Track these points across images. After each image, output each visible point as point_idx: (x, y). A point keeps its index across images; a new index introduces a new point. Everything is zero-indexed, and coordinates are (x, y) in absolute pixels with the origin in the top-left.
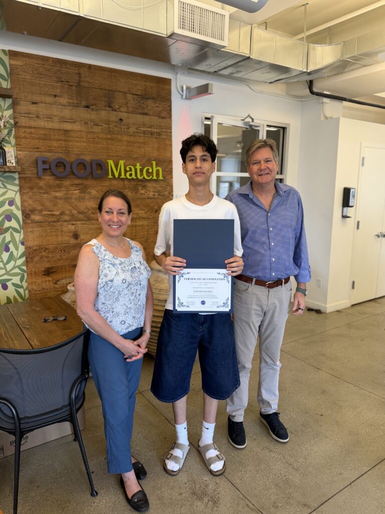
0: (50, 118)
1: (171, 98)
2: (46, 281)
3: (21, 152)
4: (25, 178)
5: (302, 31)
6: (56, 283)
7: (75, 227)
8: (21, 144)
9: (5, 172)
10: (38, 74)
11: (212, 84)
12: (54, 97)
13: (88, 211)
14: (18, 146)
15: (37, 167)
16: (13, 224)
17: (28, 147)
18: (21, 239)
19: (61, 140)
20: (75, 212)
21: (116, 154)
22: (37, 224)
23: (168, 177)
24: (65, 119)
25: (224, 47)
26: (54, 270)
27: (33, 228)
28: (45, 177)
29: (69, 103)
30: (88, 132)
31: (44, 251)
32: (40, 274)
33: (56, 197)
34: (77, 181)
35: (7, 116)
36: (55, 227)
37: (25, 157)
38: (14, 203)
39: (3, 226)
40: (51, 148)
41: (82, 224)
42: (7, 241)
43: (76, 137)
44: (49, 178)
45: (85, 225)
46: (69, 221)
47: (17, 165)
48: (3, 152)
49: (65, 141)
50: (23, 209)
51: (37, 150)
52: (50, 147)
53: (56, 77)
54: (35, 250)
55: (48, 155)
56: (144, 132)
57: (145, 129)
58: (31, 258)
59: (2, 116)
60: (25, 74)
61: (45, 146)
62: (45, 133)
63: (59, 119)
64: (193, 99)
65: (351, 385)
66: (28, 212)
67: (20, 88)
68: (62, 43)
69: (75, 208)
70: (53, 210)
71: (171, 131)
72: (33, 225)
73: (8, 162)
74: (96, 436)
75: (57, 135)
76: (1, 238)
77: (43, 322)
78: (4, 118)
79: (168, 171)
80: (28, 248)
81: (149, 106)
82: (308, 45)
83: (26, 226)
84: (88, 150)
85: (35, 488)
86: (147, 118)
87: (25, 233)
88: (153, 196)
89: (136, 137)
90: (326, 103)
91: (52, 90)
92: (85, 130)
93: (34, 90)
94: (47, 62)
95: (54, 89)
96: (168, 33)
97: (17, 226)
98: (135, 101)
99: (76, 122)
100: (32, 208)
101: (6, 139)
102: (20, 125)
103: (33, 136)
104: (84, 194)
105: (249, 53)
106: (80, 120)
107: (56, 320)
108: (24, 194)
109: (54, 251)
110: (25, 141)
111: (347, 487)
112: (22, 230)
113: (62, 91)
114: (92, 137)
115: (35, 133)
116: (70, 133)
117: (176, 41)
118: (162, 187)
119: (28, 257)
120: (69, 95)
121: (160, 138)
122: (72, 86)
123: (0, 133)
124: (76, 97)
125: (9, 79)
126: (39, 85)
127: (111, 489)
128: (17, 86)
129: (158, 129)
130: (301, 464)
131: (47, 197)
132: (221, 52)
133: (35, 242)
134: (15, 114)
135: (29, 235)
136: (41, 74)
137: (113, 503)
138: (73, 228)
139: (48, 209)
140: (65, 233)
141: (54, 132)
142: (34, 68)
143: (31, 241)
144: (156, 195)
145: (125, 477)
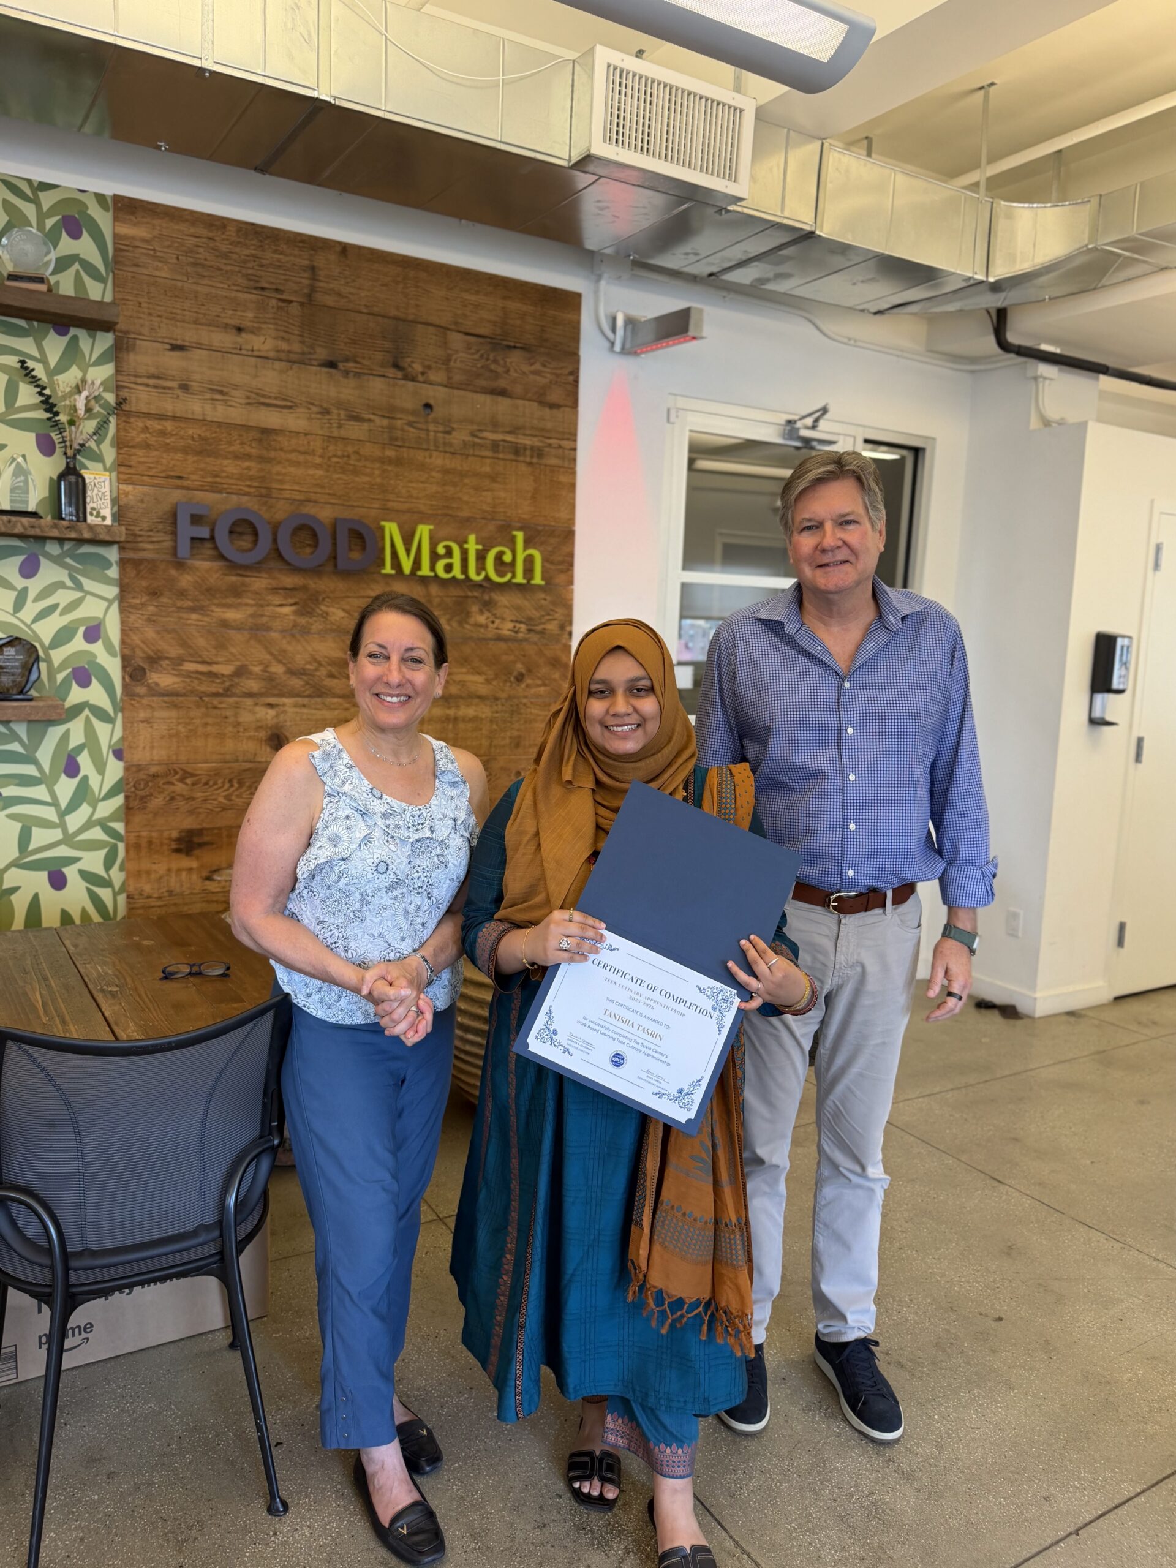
0: (220, 391)
1: (578, 348)
2: (179, 870)
3: (129, 488)
4: (137, 563)
5: (975, 166)
6: (209, 878)
7: (277, 716)
8: (132, 463)
9: (81, 541)
10: (195, 264)
11: (701, 311)
12: (234, 331)
13: (317, 670)
14: (122, 469)
15: (174, 533)
16: (96, 694)
17: (153, 472)
18: (115, 739)
20: (278, 669)
21: (407, 506)
22: (166, 699)
23: (561, 579)
24: (264, 396)
25: (737, 200)
26: (206, 839)
27: (152, 707)
28: (197, 563)
29: (279, 351)
30: (330, 439)
31: (182, 780)
32: (165, 847)
33: (225, 624)
34: (289, 580)
35: (98, 382)
36: (219, 712)
37: (142, 501)
38: (102, 634)
39: (64, 700)
40: (218, 480)
41: (296, 706)
42: (73, 744)
43: (294, 451)
44: (207, 564)
45: (305, 710)
46: (260, 695)
47: (116, 524)
48: (77, 483)
49: (261, 459)
50: (127, 652)
51: (179, 482)
52: (216, 476)
53: (247, 276)
54: (155, 776)
55: (211, 497)
56: (495, 446)
57: (499, 437)
58: (142, 798)
59: (84, 381)
60: (157, 263)
61: (201, 473)
62: (203, 435)
63: (248, 398)
64: (642, 352)
65: (1099, 1234)
66: (141, 664)
67: (140, 303)
68: (268, 177)
69: (280, 658)
70: (215, 660)
71: (576, 445)
72: (153, 701)
73: (91, 514)
74: (299, 1340)
75: (238, 442)
76: (54, 734)
77: (161, 979)
78: (87, 387)
79: (561, 563)
80: (134, 769)
81: (512, 370)
82: (992, 203)
83: (132, 704)
84: (327, 491)
85: (101, 1479)
86: (504, 403)
87: (129, 725)
88: (513, 634)
89: (470, 459)
90: (1045, 378)
91: (231, 312)
92: (321, 432)
93: (179, 311)
94: (220, 233)
95: (236, 310)
96: (572, 155)
97: (104, 702)
98: (473, 354)
99: (296, 406)
100: (153, 651)
101: (90, 447)
102: (133, 409)
103: (168, 441)
104: (307, 619)
105: (813, 220)
106: (307, 402)
107: (199, 974)
108: (131, 610)
109: (211, 783)
110: (144, 457)
111: (1066, 1540)
112: (120, 715)
113: (261, 316)
114: (339, 453)
115: (174, 433)
116: (275, 437)
117: (597, 177)
118: (541, 607)
119: (133, 795)
120: (279, 328)
121: (540, 464)
122: (290, 302)
123: (73, 428)
124: (300, 336)
125: (111, 275)
126: (196, 297)
127: (329, 1497)
128: (130, 298)
129: (535, 439)
130: (923, 1461)
131: (198, 620)
132: (729, 214)
133: (155, 752)
134: (120, 378)
135: (138, 731)
136: (203, 266)
137: (334, 1540)
138: (269, 717)
139: (200, 656)
140: (245, 730)
141: (230, 434)
142: (184, 248)
143: (144, 748)
144: (521, 630)
145: (370, 1459)
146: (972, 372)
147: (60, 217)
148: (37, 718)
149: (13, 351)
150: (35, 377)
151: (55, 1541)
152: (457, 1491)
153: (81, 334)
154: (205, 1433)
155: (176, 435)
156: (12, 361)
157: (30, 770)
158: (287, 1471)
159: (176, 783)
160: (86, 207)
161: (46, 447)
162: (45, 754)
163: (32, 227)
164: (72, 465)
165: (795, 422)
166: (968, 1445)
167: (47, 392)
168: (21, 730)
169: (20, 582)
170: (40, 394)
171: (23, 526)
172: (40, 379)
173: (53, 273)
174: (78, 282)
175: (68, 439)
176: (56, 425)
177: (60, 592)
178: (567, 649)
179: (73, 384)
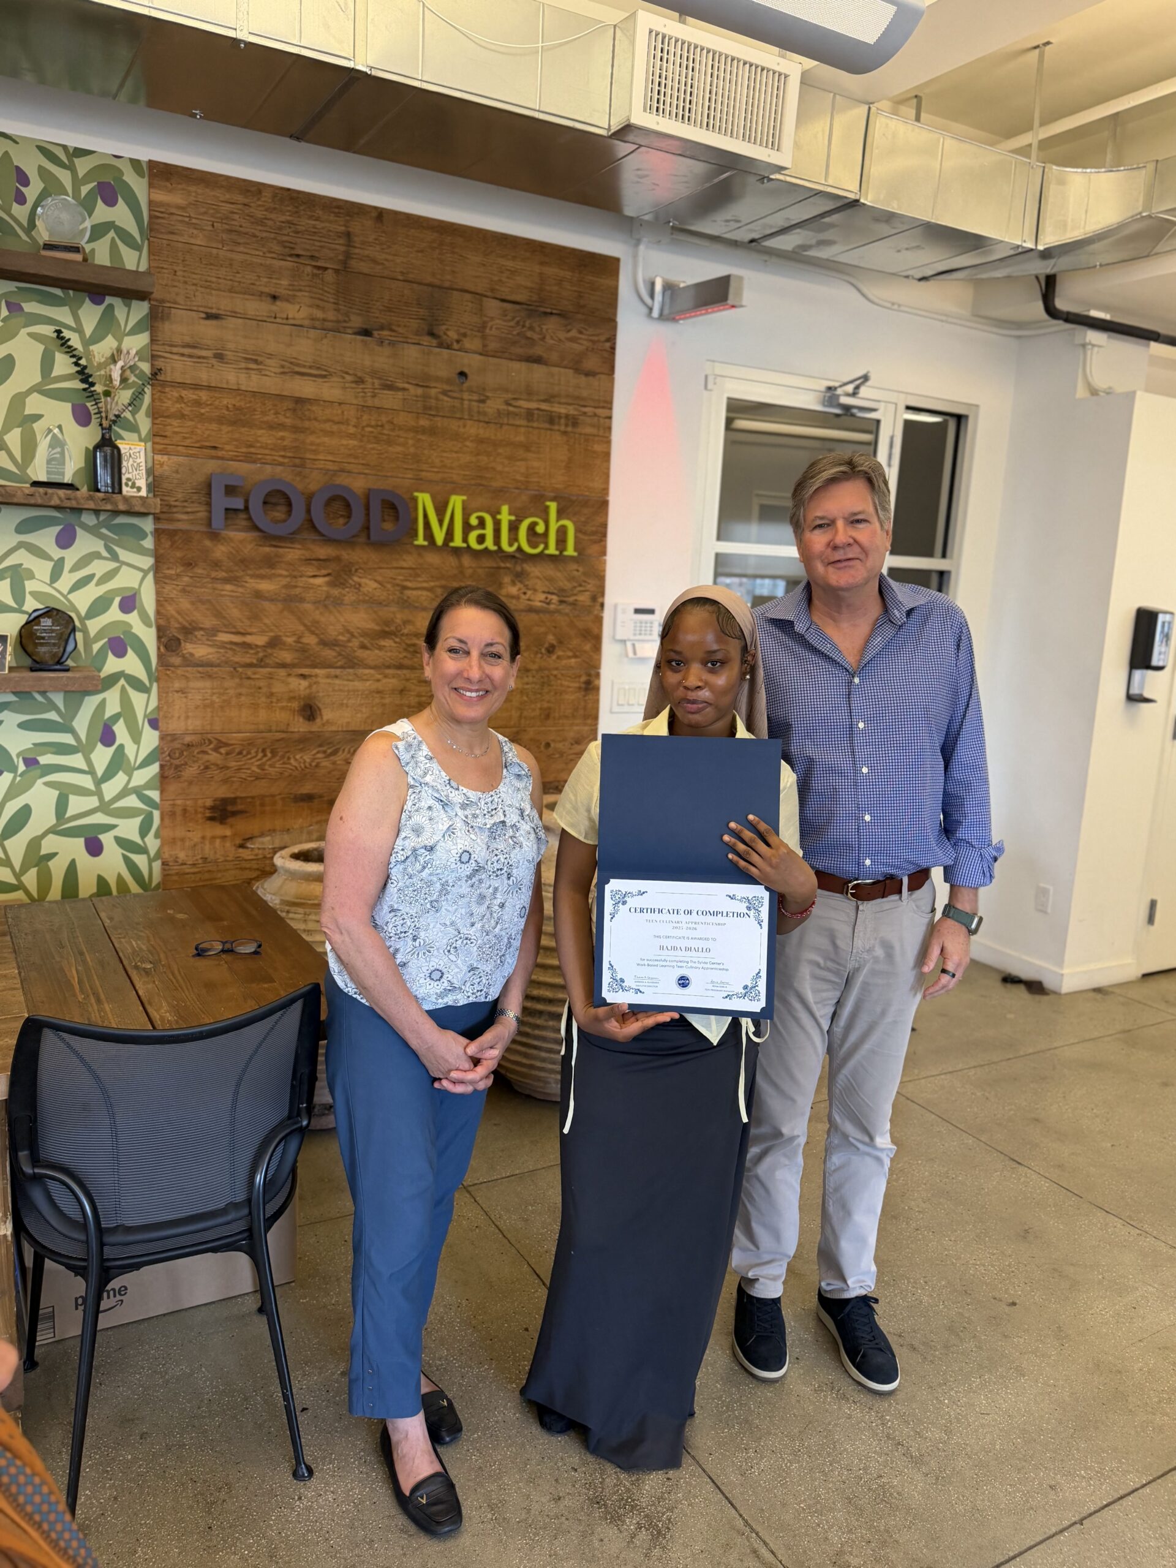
0: (254, 361)
1: (615, 314)
2: (213, 838)
3: (165, 458)
4: (172, 534)
5: (1029, 128)
6: (242, 846)
7: (310, 686)
8: (167, 434)
9: (116, 513)
10: (230, 231)
11: (740, 278)
12: (269, 299)
13: (349, 641)
14: (157, 439)
15: (209, 504)
16: (131, 664)
17: (187, 442)
18: (150, 709)
19: (281, 426)
20: (311, 640)
21: (440, 475)
22: (200, 669)
23: (593, 549)
24: (298, 365)
25: (780, 169)
26: (240, 807)
27: (187, 678)
28: (231, 534)
29: (313, 319)
30: (364, 408)
31: (216, 750)
32: (200, 816)
33: (258, 595)
34: (323, 551)
35: (133, 352)
36: (253, 683)
37: (177, 472)
38: (137, 605)
39: (100, 670)
40: (252, 450)
41: (328, 676)
42: (108, 714)
43: (328, 420)
44: (241, 535)
45: (337, 681)
46: (293, 666)
47: (151, 495)
48: (112, 453)
49: (295, 429)
50: (162, 622)
51: (213, 452)
52: (251, 446)
53: (282, 243)
54: (189, 745)
55: (244, 468)
56: (530, 415)
57: (533, 405)
58: (177, 767)
59: (119, 350)
60: (192, 231)
61: (235, 443)
62: (237, 404)
63: (283, 367)
64: (681, 319)
65: (1117, 1219)
66: (176, 634)
67: (175, 271)
68: (303, 144)
69: (313, 629)
70: (250, 630)
71: (611, 413)
72: (187, 671)
73: (127, 485)
74: (325, 1306)
75: (272, 412)
76: (90, 704)
77: (193, 956)
78: (122, 357)
79: (594, 533)
80: (169, 738)
81: (548, 337)
82: (1044, 168)
83: (167, 674)
84: (361, 461)
85: (134, 1440)
86: (539, 371)
87: (164, 695)
88: (544, 605)
89: (505, 428)
90: (1094, 346)
91: (265, 280)
92: (355, 402)
93: (214, 279)
94: (255, 199)
95: (271, 278)
96: (612, 124)
97: (141, 673)
98: (510, 321)
99: (331, 375)
100: (187, 621)
101: (125, 418)
102: (168, 379)
103: (203, 411)
104: (340, 590)
105: (858, 188)
106: (342, 371)
107: (230, 951)
108: (167, 581)
109: (245, 752)
110: (179, 427)
111: (1070, 1529)
112: (155, 685)
113: (296, 283)
114: (373, 423)
115: (209, 403)
116: (309, 407)
117: (637, 146)
118: (574, 579)
119: (168, 764)
120: (313, 295)
121: (575, 433)
122: (326, 269)
123: (109, 399)
124: (335, 303)
125: (146, 242)
126: (231, 265)
127: (354, 1463)
128: (165, 266)
129: (571, 408)
130: (931, 1446)
131: (232, 591)
132: (771, 182)
133: (190, 722)
134: (155, 347)
135: (174, 701)
136: (239, 233)
137: (356, 1506)
138: (302, 688)
139: (234, 627)
140: (278, 701)
141: (264, 404)
142: (219, 215)
143: (179, 717)
144: (553, 601)
145: (396, 1429)
146: (1019, 337)
147: (96, 183)
148: (73, 689)
149: (50, 321)
150: (71, 347)
151: (90, 1499)
152: (477, 1460)
153: (117, 302)
154: (233, 1396)
155: (211, 405)
156: (48, 330)
157: (67, 739)
158: (312, 1437)
159: (210, 752)
160: (123, 174)
161: (82, 417)
162: (82, 723)
163: (69, 196)
164: (107, 436)
165: (836, 388)
166: (976, 1431)
167: (83, 362)
168: (58, 699)
169: (56, 553)
170: (76, 364)
171: (60, 498)
172: (75, 349)
173: (88, 242)
174: (114, 250)
175: (103, 409)
176: (92, 396)
177: (96, 562)
178: (599, 620)
179: (108, 354)
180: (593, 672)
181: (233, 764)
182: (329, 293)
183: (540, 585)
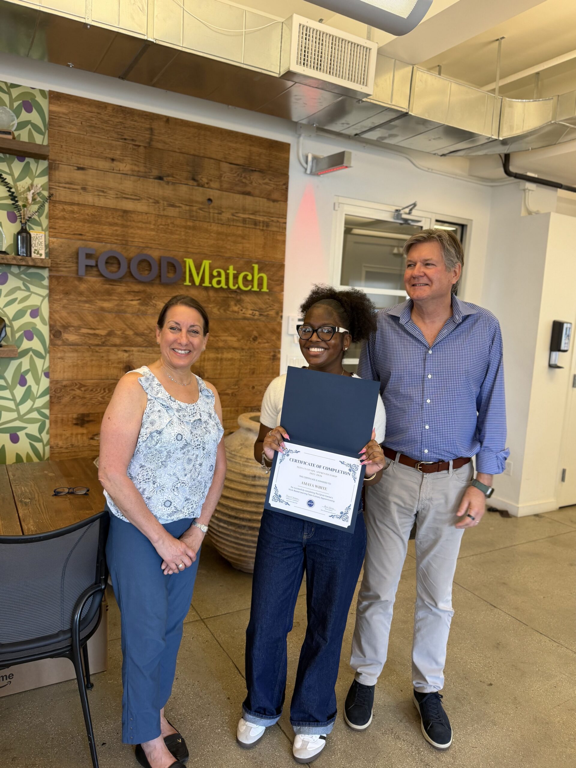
0: (102, 191)
1: (288, 171)
2: (77, 434)
3: (55, 240)
4: (58, 278)
5: (493, 80)
6: (92, 439)
7: (129, 356)
8: (56, 227)
9: (29, 267)
10: (90, 126)
11: (350, 153)
12: (110, 160)
13: (150, 333)
14: (51, 230)
15: (77, 263)
16: (35, 344)
17: (67, 232)
18: (45, 367)
20: (130, 333)
21: (198, 250)
22: (71, 347)
23: (277, 289)
24: (125, 194)
25: (367, 95)
26: (91, 418)
27: (64, 352)
28: (89, 278)
29: (133, 171)
30: (159, 216)
31: (79, 388)
32: (70, 423)
33: (102, 309)
34: (137, 288)
35: (39, 186)
36: (99, 354)
37: (61, 246)
38: (40, 314)
39: (19, 347)
40: (101, 236)
41: (139, 351)
42: (23, 370)
43: (140, 222)
44: (94, 279)
45: (143, 354)
46: (120, 346)
47: (47, 258)
48: (27, 236)
49: (123, 226)
50: (52, 323)
51: (80, 237)
52: (100, 234)
53: (117, 133)
54: (65, 386)
55: (96, 245)
56: (244, 221)
57: (246, 216)
58: (58, 397)
59: (32, 185)
60: (70, 125)
61: (92, 232)
62: (93, 213)
63: (117, 194)
64: (321, 174)
66: (59, 329)
67: (62, 146)
68: (125, 82)
69: (131, 327)
70: (98, 327)
71: (286, 221)
72: (65, 348)
73: (34, 253)
75: (111, 217)
76: (14, 364)
77: (53, 495)
78: (33, 188)
79: (277, 280)
80: (55, 382)
81: (254, 182)
82: (502, 99)
83: (54, 350)
84: (157, 242)
86: (249, 200)
87: (52, 360)
88: (252, 316)
89: (232, 227)
90: (529, 190)
91: (108, 151)
92: (154, 213)
93: (82, 150)
94: (103, 111)
95: (111, 150)
96: (281, 71)
97: (40, 349)
98: (234, 174)
99: (142, 199)
100: (65, 323)
101: (34, 218)
102: (57, 200)
103: (75, 216)
104: (145, 307)
105: (408, 107)
106: (147, 197)
107: (72, 493)
108: (54, 302)
109: (94, 390)
110: (63, 224)
112: (48, 355)
113: (124, 153)
114: (163, 223)
115: (78, 212)
116: (130, 215)
117: (294, 83)
118: (267, 303)
119: (54, 396)
120: (134, 159)
121: (267, 230)
122: (139, 146)
123: (25, 209)
124: (144, 163)
125: (47, 132)
126: (91, 143)
128: (57, 143)
129: (265, 218)
131: (89, 307)
132: (364, 103)
133: (65, 374)
134: (51, 183)
135: (57, 363)
136: (95, 127)
138: (125, 357)
139: (90, 326)
140: (112, 363)
141: (107, 213)
142: (85, 118)
143: (60, 372)
144: (256, 314)
145: (148, 746)
146: (492, 186)
147: (21, 101)
148: (3, 356)
150: (7, 182)
153: (31, 161)
154: (66, 736)
155: (79, 213)
157: (2, 382)
159: (76, 390)
160: (35, 97)
161: (12, 218)
162: (9, 374)
163: (7, 106)
164: (24, 228)
165: (400, 211)
166: (469, 757)
167: (13, 190)
170: (9, 191)
172: (9, 184)
173: (16, 130)
174: (30, 134)
175: (22, 214)
176: (17, 207)
177: (18, 292)
178: (280, 324)
179: (26, 187)
180: (277, 351)
181: (88, 396)
182: (141, 158)
183: (249, 306)
